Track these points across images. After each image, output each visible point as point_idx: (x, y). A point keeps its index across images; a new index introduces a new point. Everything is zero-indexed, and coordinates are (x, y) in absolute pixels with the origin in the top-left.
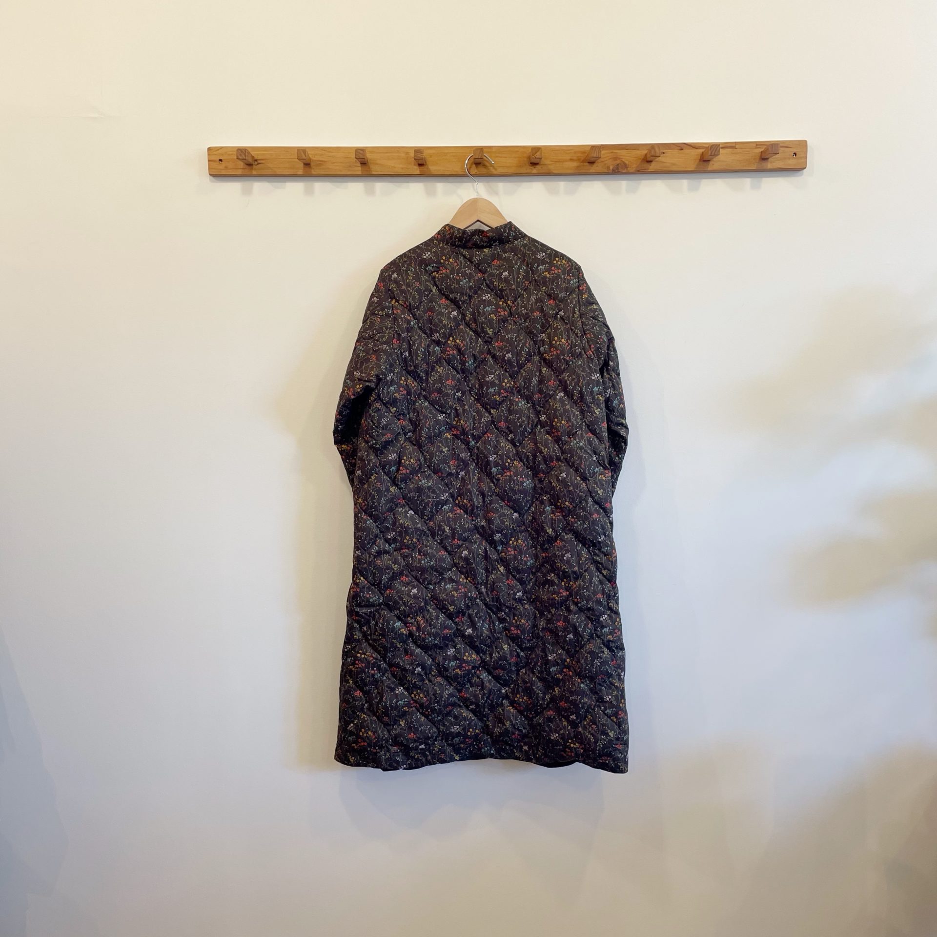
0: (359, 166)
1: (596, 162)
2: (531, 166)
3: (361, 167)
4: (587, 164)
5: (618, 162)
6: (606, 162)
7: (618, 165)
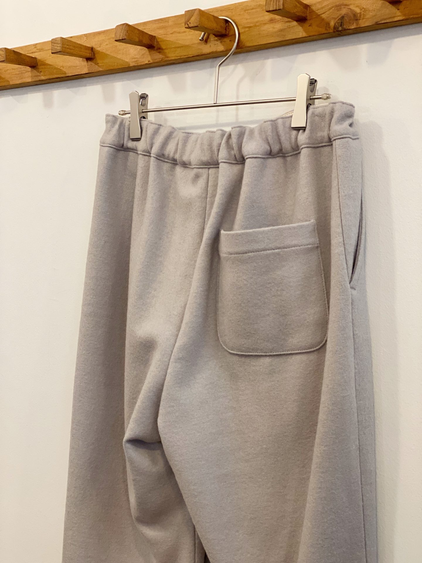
0: (28, 72)
1: (308, 18)
2: (217, 40)
3: (31, 71)
4: (295, 23)
5: (344, 11)
6: (324, 16)
7: (343, 17)
